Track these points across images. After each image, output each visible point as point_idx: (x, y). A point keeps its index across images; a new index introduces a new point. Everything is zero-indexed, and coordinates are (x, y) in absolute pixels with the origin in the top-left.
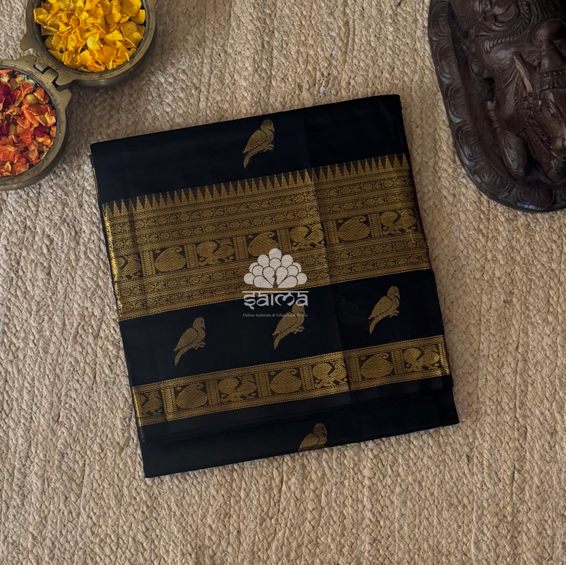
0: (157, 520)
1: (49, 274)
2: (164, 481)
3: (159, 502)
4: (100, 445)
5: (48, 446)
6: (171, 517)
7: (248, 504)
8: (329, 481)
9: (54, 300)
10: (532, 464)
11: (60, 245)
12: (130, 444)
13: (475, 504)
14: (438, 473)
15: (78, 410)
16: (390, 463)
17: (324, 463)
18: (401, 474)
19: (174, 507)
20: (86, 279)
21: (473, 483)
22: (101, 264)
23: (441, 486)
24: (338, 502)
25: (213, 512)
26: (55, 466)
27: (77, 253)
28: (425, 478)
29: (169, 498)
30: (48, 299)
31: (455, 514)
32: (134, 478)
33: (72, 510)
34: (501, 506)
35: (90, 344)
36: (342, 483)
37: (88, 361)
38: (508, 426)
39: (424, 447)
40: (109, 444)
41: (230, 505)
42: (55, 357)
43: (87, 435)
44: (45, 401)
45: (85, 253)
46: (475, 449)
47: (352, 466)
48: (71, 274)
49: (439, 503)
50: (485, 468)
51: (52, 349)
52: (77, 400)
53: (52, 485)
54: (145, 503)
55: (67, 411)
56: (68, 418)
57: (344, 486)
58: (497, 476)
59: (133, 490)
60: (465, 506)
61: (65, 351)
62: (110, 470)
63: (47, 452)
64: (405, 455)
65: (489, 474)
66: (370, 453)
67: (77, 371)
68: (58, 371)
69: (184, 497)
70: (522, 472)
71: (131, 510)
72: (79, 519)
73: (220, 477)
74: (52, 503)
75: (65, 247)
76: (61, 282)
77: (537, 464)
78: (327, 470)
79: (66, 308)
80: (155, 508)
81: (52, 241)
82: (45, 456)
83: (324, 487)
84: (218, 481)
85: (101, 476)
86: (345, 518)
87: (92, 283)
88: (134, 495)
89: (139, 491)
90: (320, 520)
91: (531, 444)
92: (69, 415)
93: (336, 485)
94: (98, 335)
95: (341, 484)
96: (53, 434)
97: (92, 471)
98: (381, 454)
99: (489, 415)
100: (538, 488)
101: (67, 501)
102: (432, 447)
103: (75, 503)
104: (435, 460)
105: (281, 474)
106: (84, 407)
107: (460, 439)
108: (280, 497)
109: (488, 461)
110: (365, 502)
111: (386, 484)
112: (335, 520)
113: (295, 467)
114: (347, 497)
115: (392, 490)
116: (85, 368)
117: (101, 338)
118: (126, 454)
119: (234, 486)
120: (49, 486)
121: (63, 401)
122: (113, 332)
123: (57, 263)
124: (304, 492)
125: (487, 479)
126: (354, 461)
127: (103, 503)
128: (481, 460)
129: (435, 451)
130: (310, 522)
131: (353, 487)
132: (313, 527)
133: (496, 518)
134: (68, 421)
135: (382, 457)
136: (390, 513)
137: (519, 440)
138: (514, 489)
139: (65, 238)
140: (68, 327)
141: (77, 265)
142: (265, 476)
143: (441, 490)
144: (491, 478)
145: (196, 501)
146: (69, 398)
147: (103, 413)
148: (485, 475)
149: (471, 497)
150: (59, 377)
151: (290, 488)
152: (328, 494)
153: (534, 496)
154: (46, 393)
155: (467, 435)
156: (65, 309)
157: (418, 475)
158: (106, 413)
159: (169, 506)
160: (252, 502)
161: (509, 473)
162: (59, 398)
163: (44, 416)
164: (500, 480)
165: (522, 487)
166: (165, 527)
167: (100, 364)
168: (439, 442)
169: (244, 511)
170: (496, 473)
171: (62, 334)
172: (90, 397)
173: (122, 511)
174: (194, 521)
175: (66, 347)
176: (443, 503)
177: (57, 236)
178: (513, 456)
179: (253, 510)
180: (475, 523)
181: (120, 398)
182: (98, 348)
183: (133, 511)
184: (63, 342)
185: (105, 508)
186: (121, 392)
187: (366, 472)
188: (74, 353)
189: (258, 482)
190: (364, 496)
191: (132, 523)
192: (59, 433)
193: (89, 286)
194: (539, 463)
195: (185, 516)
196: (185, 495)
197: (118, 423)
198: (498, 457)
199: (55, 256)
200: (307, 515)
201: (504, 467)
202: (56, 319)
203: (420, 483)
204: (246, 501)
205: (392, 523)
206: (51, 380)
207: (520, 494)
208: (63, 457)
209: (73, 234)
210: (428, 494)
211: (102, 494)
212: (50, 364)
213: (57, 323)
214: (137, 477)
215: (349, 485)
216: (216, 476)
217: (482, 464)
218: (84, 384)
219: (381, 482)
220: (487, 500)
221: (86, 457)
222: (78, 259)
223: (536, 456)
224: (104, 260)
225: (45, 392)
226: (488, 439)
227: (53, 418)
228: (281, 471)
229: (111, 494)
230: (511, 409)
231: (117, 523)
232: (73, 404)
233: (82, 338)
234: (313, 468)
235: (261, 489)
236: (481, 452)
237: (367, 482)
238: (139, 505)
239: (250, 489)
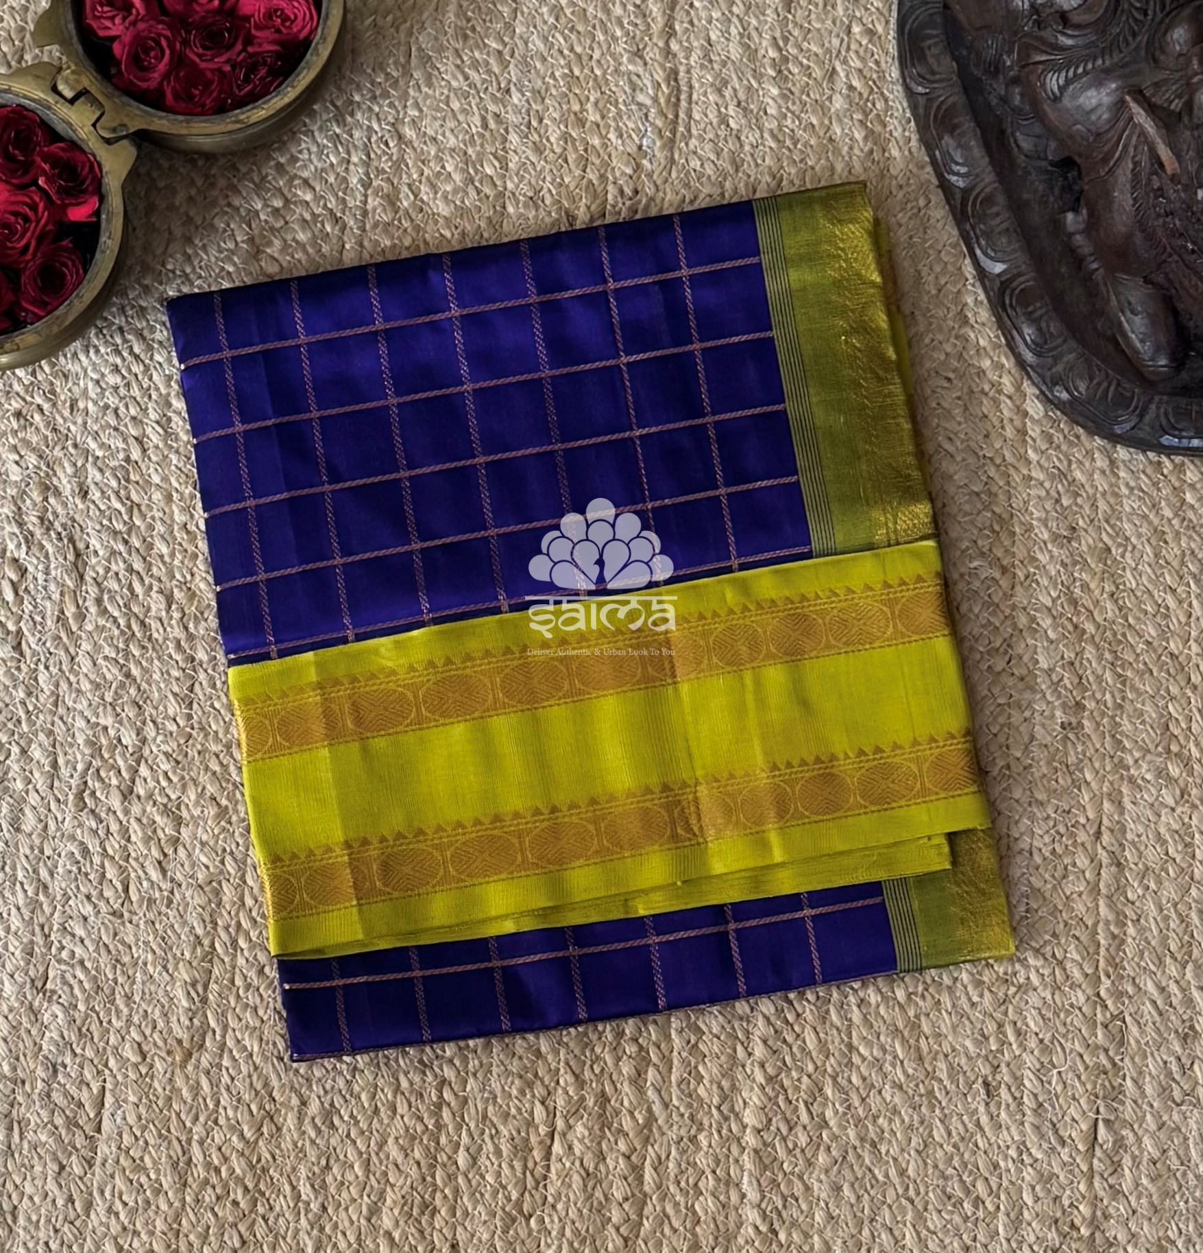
0: (266, 1220)
1: (17, 647)
2: (285, 1130)
3: (272, 1179)
4: (139, 1045)
5: (21, 1045)
6: (299, 1213)
7: (474, 1183)
8: (663, 1134)
9: (31, 708)
10: (1140, 1108)
11: (40, 582)
12: (208, 1044)
13: (1003, 1197)
14: (916, 1124)
15: (88, 964)
16: (805, 1097)
17: (651, 1094)
18: (832, 1123)
19: (305, 1190)
20: (100, 661)
21: (999, 1147)
22: (135, 627)
23: (924, 1155)
24: (683, 1184)
25: (394, 1202)
26: (37, 1091)
27: (80, 602)
28: (886, 1134)
29: (294, 1169)
30: (19, 706)
31: (957, 1219)
32: (216, 1122)
33: (75, 1196)
34: (1066, 1202)
35: (115, 812)
36: (693, 1140)
37: (110, 852)
38: (1080, 1015)
39: (885, 1061)
40: (160, 1043)
41: (435, 1185)
42: (37, 842)
43: (110, 1022)
44: (17, 944)
45: (99, 601)
46: (1004, 1069)
47: (716, 1101)
48: (67, 650)
49: (918, 1194)
50: (1029, 1112)
51: (29, 821)
52: (87, 942)
53: (30, 1135)
54: (240, 1181)
55: (63, 967)
56: (65, 982)
57: (698, 1148)
58: (1056, 1132)
59: (214, 1151)
60: (978, 1201)
61: (58, 829)
62: (160, 1103)
63: (17, 1059)
64: (839, 1079)
65: (1037, 1128)
66: (757, 1070)
67: (86, 874)
68: (44, 873)
69: (328, 1167)
70: (1116, 1126)
71: (209, 1196)
72: (88, 1216)
73: (411, 1119)
74: (28, 1177)
75: (52, 587)
76: (47, 668)
77: (1152, 1106)
78: (657, 1108)
79: (59, 729)
80: (263, 1194)
81: (23, 572)
82: (14, 1069)
83: (650, 1148)
84: (407, 1130)
85: (140, 1118)
86: (699, 1221)
87: (115, 671)
88: (216, 1162)
89: (228, 1153)
90: (641, 1224)
91: (1137, 1059)
92: (68, 976)
93: (678, 1143)
94: (132, 792)
95: (691, 1141)
96: (33, 1018)
97: (120, 1106)
98: (783, 1075)
99: (1035, 990)
100: (1154, 1164)
101: (64, 1174)
102: (902, 1062)
103: (81, 1178)
104: (911, 1092)
105: (551, 1114)
106: (104, 959)
107: (968, 1043)
108: (548, 1168)
109: (1035, 1096)
110: (745, 1186)
111: (796, 1145)
112: (676, 1224)
113: (583, 1099)
114: (703, 1172)
115: (808, 1160)
116: (103, 866)
117: (139, 797)
118: (197, 1067)
119: (443, 1140)
120: (21, 1139)
121: (56, 943)
122: (164, 783)
123: (35, 623)
124: (604, 1159)
125: (1032, 1139)
126: (722, 1089)
127: (143, 1179)
128: (1018, 1095)
129: (910, 1071)
130: (618, 1229)
131: (718, 1150)
132: (626, 1240)
133: (1053, 1229)
134: (65, 988)
135: (786, 1083)
136: (802, 1212)
137: (1106, 1051)
138: (1095, 1161)
139: (52, 566)
140: (63, 770)
141: (80, 628)
142: (514, 1117)
143: (925, 1162)
144: (1042, 1136)
145: (357, 1177)
146: (69, 937)
147: (145, 973)
148: (1028, 1128)
149: (994, 1181)
150: (46, 887)
151: (570, 1148)
152: (659, 1165)
153: (1144, 1181)
154: (17, 923)
155: (983, 1035)
156: (56, 730)
157: (870, 1127)
158: (151, 971)
159: (294, 1188)
160: (483, 1177)
161: (1084, 1127)
162: (47, 936)
163: (12, 976)
164: (1063, 1143)
165: (1116, 1159)
166: (284, 1238)
167: (136, 859)
168: (918, 1049)
169: (465, 1199)
170: (1054, 1125)
171: (52, 788)
172: (115, 934)
173: (188, 1199)
174: (352, 1222)
175: (60, 819)
176: (927, 1193)
177: (35, 561)
178: (1095, 1087)
179: (487, 1196)
180: (1003, 1241)
181: (183, 937)
182: (132, 821)
183: (214, 1199)
184: (53, 806)
185: (148, 1193)
186: (185, 923)
187: (749, 1118)
188: (79, 831)
189: (497, 1132)
190: (743, 1171)
191: (209, 1227)
192: (46, 1018)
193: (109, 676)
194: (1155, 1105)
195: (330, 1210)
196: (332, 1162)
197: (179, 993)
198: (1059, 1089)
199: (31, 608)
200: (610, 1211)
201: (1072, 1111)
202: (36, 753)
203: (874, 1145)
204: (470, 1176)
205: (807, 1236)
206: (29, 894)
207: (1111, 1175)
208: (55, 1071)
209: (71, 557)
210: (893, 1172)
211: (142, 1159)
212: (27, 857)
213: (38, 762)
214: (222, 1121)
215: (710, 1146)
216: (402, 1117)
217: (1021, 1104)
218: (102, 904)
219: (784, 1139)
220: (1033, 1188)
221: (107, 1072)
222: (81, 616)
223: (1149, 1090)
224: (141, 616)
225: (15, 923)
226: (1033, 1045)
227: (33, 981)
228: (551, 1108)
229: (163, 1160)
230: (1087, 975)
231: (175, 1226)
232: (79, 951)
233: (96, 798)
234: (626, 1103)
235: (503, 1148)
236: (1019, 1074)
237: (750, 1139)
238: (226, 1186)
239: (480, 1148)
